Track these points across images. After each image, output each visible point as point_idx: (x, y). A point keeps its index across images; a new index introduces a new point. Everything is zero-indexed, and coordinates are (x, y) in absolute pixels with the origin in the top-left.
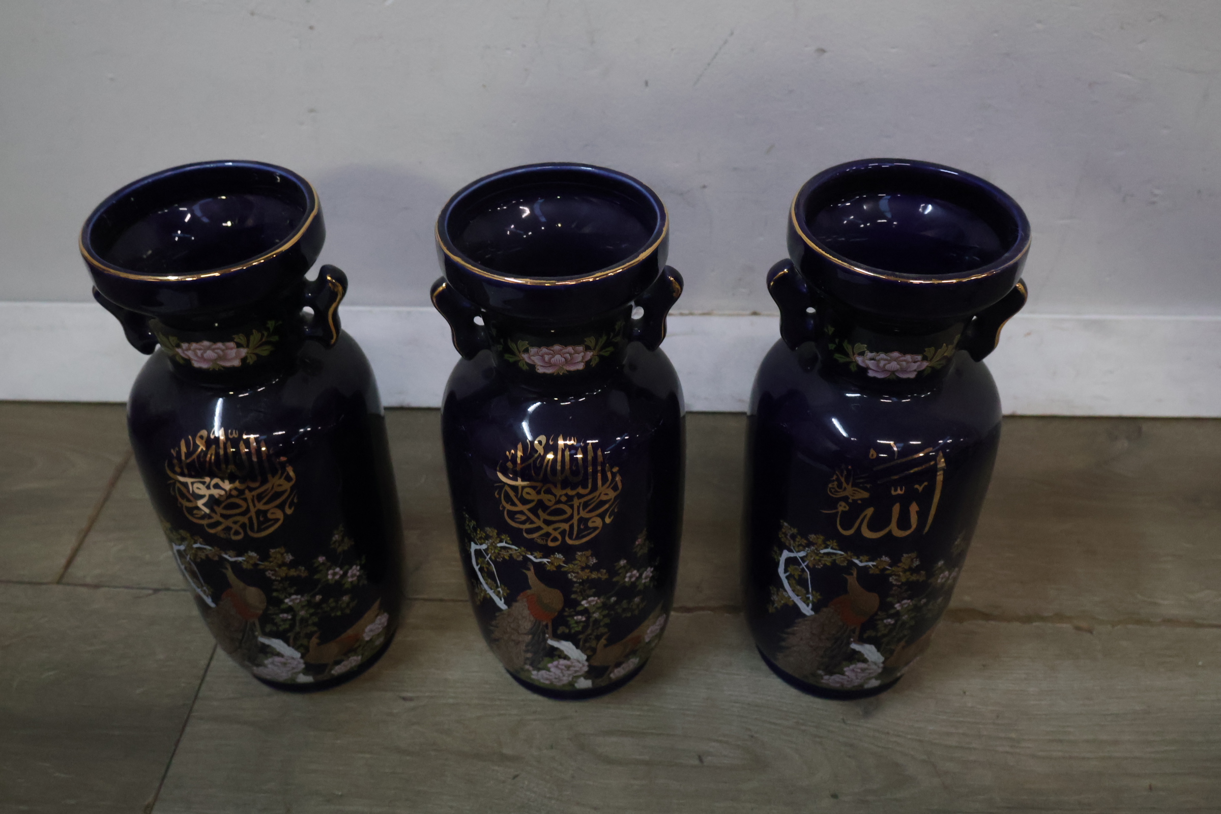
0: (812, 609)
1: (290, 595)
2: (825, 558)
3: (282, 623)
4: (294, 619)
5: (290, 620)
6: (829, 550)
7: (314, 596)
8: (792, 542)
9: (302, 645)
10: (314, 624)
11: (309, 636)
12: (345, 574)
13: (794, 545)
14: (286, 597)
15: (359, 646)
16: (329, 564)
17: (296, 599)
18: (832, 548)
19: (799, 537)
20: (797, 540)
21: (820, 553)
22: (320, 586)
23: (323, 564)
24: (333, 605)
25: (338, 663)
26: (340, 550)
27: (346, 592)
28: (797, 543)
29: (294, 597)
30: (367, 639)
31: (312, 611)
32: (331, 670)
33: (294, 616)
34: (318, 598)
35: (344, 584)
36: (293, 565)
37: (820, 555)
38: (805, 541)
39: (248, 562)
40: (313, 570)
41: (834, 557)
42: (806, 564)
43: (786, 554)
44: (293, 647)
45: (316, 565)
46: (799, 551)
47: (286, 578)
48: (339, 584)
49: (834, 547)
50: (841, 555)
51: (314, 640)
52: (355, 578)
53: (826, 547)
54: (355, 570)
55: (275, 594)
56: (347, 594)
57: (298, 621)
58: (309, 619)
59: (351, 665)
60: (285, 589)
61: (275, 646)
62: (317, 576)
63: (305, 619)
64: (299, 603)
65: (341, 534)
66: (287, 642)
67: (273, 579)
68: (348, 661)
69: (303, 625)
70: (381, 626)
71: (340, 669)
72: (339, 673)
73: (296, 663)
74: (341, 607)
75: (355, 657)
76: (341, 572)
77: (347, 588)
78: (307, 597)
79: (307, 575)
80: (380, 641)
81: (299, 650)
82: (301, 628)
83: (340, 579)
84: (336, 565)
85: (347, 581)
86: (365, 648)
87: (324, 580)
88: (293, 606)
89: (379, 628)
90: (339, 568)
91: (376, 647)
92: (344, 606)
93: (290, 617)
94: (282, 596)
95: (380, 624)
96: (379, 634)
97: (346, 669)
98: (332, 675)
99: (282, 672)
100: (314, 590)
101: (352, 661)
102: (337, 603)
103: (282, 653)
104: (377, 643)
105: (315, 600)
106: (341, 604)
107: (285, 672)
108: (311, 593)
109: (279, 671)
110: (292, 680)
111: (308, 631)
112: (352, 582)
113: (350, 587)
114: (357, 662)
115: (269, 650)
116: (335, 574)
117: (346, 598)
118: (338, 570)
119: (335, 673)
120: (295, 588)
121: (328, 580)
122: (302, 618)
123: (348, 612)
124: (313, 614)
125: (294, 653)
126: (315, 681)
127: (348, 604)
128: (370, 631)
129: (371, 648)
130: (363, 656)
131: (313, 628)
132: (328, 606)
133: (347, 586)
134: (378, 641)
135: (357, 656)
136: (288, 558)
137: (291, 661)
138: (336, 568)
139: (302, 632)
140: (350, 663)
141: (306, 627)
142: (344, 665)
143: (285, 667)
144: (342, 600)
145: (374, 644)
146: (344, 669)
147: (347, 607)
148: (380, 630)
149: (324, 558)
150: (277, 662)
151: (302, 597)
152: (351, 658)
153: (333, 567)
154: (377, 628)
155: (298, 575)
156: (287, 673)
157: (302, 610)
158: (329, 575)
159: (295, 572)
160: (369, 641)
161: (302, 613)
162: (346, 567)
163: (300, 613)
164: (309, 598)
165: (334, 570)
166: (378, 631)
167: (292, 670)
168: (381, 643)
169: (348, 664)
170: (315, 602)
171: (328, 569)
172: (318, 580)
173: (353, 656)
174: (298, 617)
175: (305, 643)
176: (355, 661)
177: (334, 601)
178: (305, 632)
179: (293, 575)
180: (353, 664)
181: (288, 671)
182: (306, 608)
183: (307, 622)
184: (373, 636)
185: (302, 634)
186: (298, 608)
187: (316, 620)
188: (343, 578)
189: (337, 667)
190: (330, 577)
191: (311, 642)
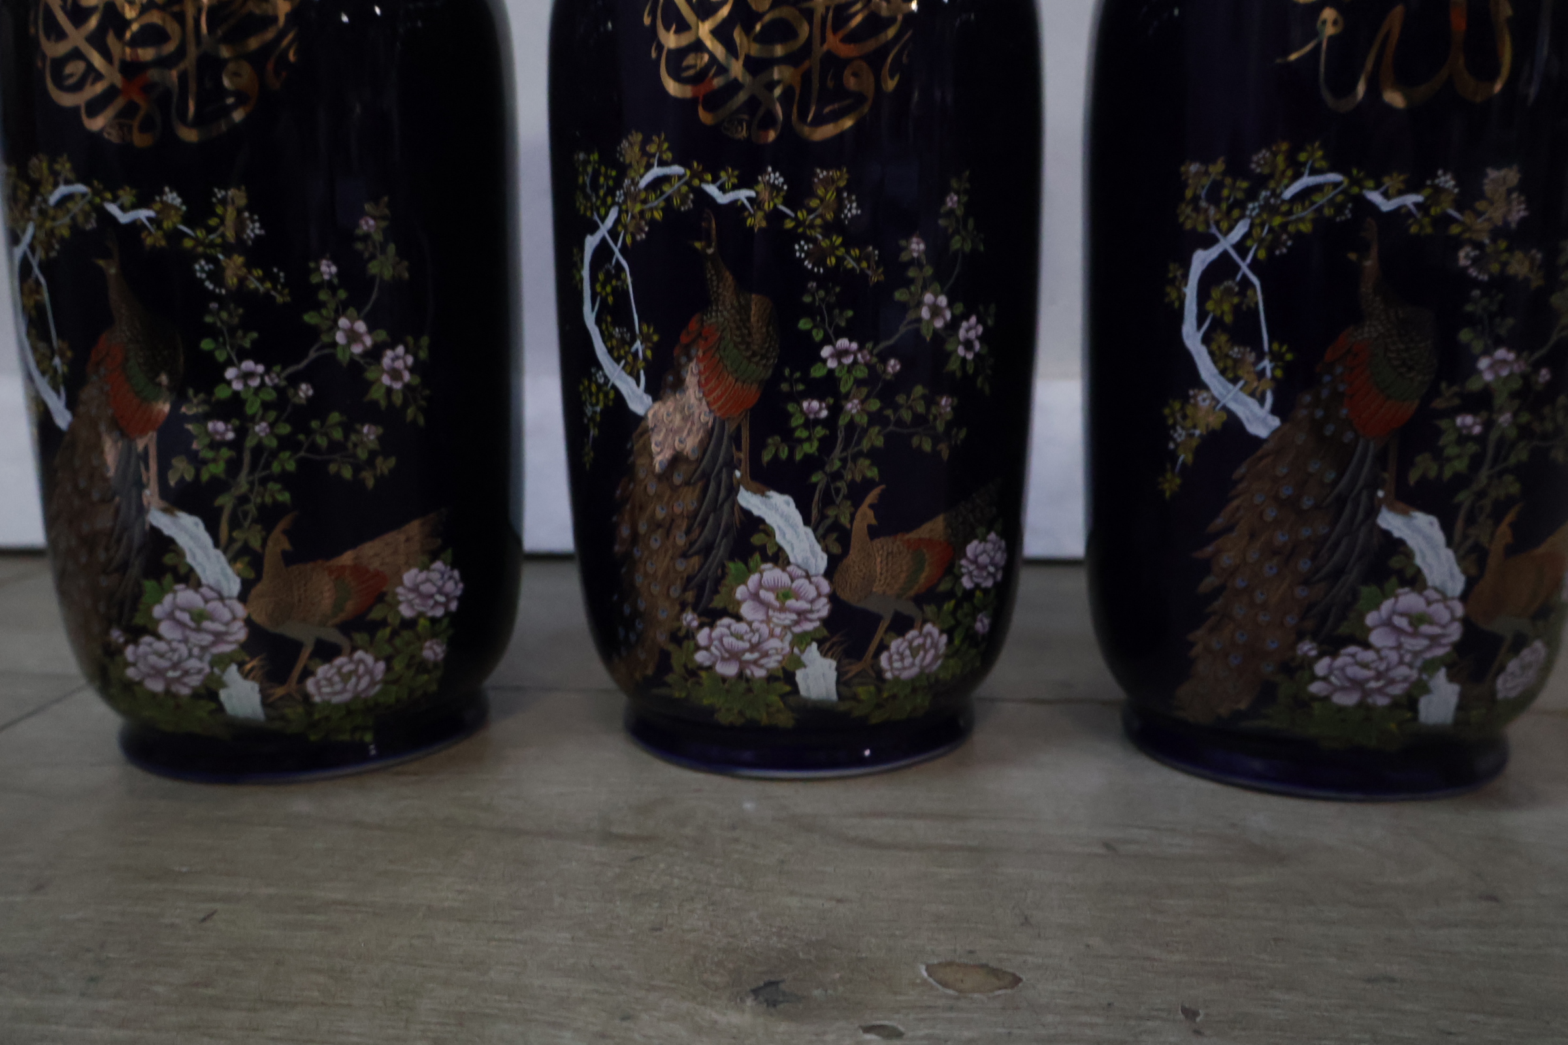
1: (243, 355)
3: (209, 454)
4: (236, 445)
5: (230, 445)
7: (294, 381)
9: (245, 550)
10: (285, 479)
11: (268, 517)
12: (374, 355)
14: (230, 362)
15: (383, 623)
16: (342, 294)
17: (253, 374)
22: (313, 354)
23: (331, 286)
24: (338, 435)
25: (326, 652)
26: (373, 268)
27: (372, 413)
29: (248, 365)
30: (406, 611)
31: (285, 429)
33: (241, 433)
34: (305, 390)
35: (370, 384)
36: (259, 255)
39: (159, 226)
40: (305, 296)
44: (225, 552)
45: (312, 280)
47: (240, 296)
48: (356, 374)
51: (279, 542)
52: (397, 385)
54: (397, 359)
55: (206, 344)
56: (374, 422)
57: (247, 458)
58: (274, 454)
59: (357, 684)
60: (232, 331)
61: (182, 540)
62: (310, 318)
63: (265, 455)
64: (257, 390)
65: (384, 224)
66: (212, 528)
67: (206, 289)
68: (351, 661)
69: (258, 475)
70: (441, 599)
71: (330, 681)
72: (327, 698)
73: (227, 616)
74: (354, 456)
75: (369, 659)
76: (368, 341)
77: (375, 403)
78: (278, 375)
79: (288, 299)
80: (436, 654)
81: (239, 565)
82: (252, 484)
83: (362, 361)
84: (359, 311)
85: (378, 380)
86: (398, 642)
87: (325, 339)
88: (243, 396)
89: (437, 603)
90: (366, 320)
91: (422, 667)
92: (362, 454)
93: (230, 436)
94: (221, 356)
95: (440, 591)
96: (434, 621)
97: (344, 691)
98: (307, 698)
99: (190, 655)
100: (298, 362)
101: (361, 669)
102: (346, 437)
103: (198, 570)
104: (428, 654)
105: (296, 394)
106: (355, 445)
107: (196, 651)
108: (291, 370)
109: (183, 649)
110: (209, 693)
111: (268, 500)
112: (389, 390)
113: (383, 403)
114: (373, 683)
115: (168, 559)
116: (353, 337)
117: (369, 432)
118: (361, 326)
119: (317, 699)
120: (255, 335)
121: (334, 344)
122: (259, 449)
123: (370, 483)
124: (286, 443)
125: (225, 575)
126: (266, 715)
127: (373, 454)
128: (415, 589)
129: (412, 657)
130: (389, 669)
131: (280, 491)
132: (326, 434)
133: (376, 394)
134: (431, 648)
135: (377, 660)
136: (253, 230)
137: (215, 605)
138: (359, 318)
139: (252, 497)
140: (354, 672)
141: (264, 482)
142: (340, 669)
143: (198, 630)
144: (359, 432)
145: (421, 649)
146: (338, 687)
147: (370, 462)
148: (439, 612)
149: (334, 269)
150: (183, 610)
151: (268, 371)
152: (359, 654)
153: (352, 311)
154: (431, 596)
155: (267, 294)
156: (201, 658)
157: (263, 419)
158: (338, 328)
159: (261, 280)
160: (409, 624)
161: (261, 428)
162: (382, 335)
163: (257, 428)
164: (283, 383)
165: (352, 321)
166: (433, 607)
167: (214, 644)
168: (436, 665)
169: (351, 673)
170: (296, 400)
171: (341, 310)
172: (313, 333)
173: (366, 651)
174: (250, 443)
175: (256, 544)
176: (370, 672)
177: (340, 424)
178: (259, 500)
179: (257, 289)
180: (364, 683)
181: (204, 649)
182: (272, 415)
183: (268, 465)
184: (421, 615)
185: (251, 508)
186: (253, 408)
187: (291, 466)
188: (370, 364)
189: (322, 670)
190: (340, 338)
191: (270, 543)
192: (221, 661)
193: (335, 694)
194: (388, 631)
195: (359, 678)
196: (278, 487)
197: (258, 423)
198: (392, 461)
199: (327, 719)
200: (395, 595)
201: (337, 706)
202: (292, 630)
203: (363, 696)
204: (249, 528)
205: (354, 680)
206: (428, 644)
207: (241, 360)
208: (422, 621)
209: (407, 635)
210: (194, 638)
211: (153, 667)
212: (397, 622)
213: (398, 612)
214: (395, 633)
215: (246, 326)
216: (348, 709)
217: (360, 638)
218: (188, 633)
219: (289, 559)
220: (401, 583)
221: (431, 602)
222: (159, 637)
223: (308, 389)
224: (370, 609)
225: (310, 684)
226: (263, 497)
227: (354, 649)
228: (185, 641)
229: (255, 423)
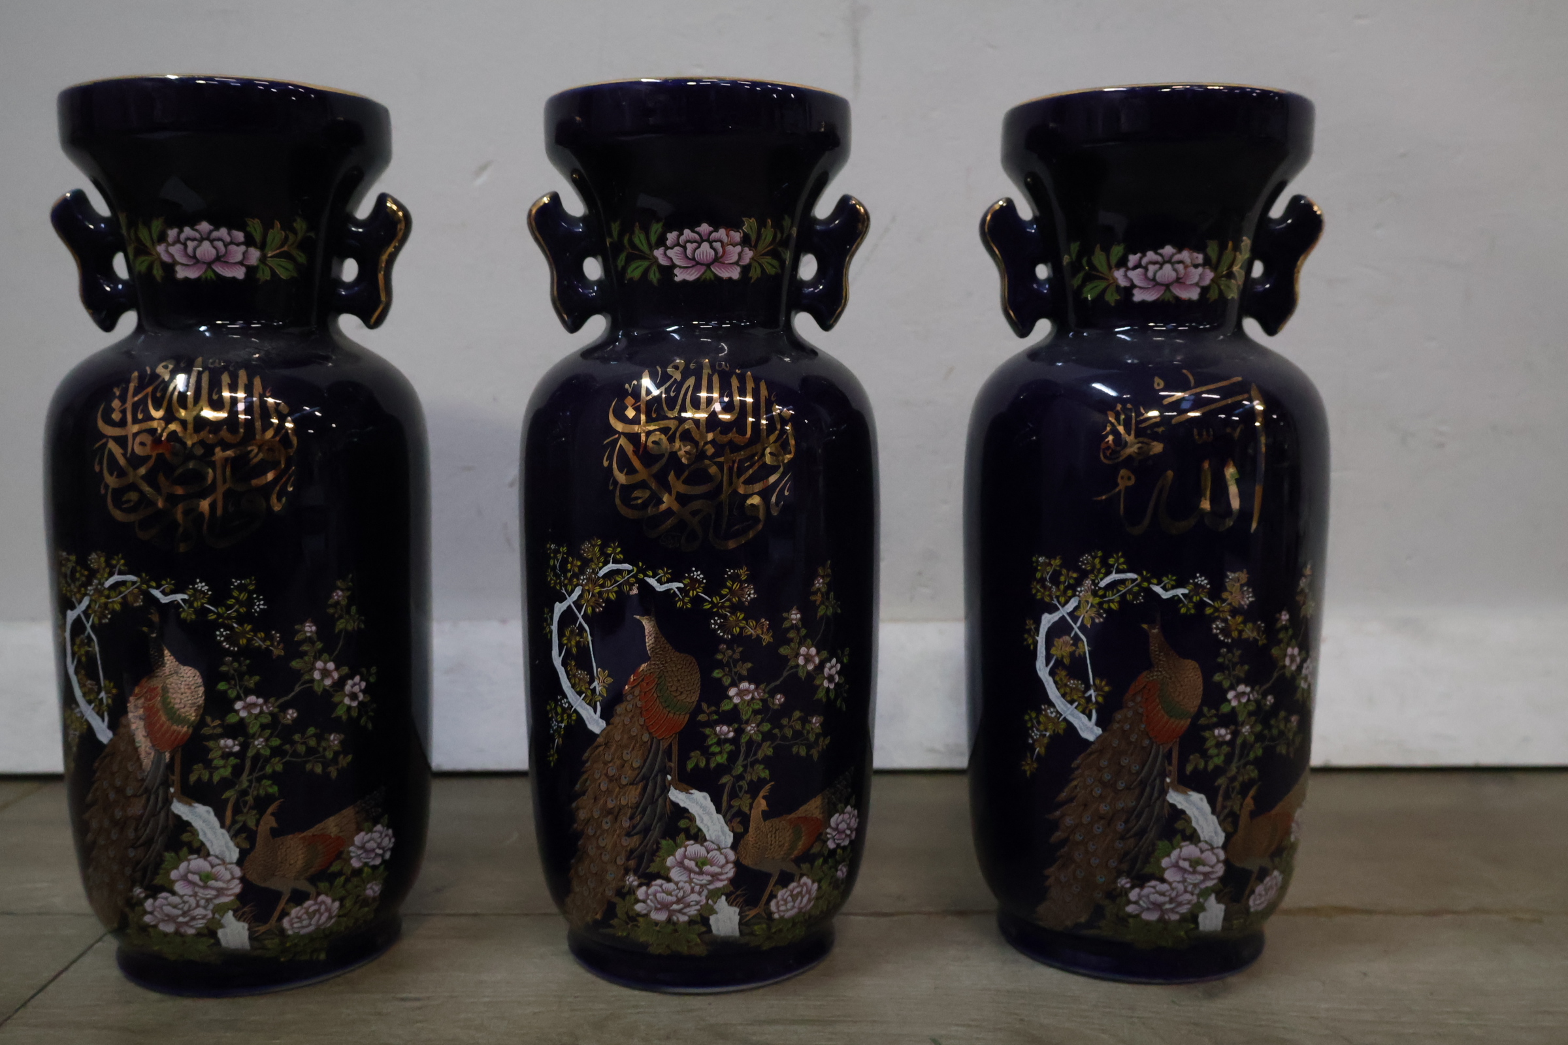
0: (1098, 724)
1: (248, 692)
2: (1110, 596)
3: (222, 762)
4: (241, 755)
5: (235, 755)
6: (1114, 576)
7: (284, 708)
8: (1054, 589)
9: (244, 828)
10: (275, 777)
11: (261, 804)
12: (340, 684)
13: (1058, 593)
14: (239, 698)
15: (340, 873)
16: (319, 645)
17: (254, 705)
18: (1118, 571)
19: (1064, 571)
20: (1062, 579)
21: (1100, 588)
22: (297, 689)
23: (310, 640)
24: (312, 743)
25: (298, 898)
26: (341, 625)
27: (336, 725)
28: (1062, 587)
29: (252, 699)
30: (355, 863)
31: (276, 742)
32: (285, 914)
33: (245, 746)
34: (291, 714)
35: (337, 705)
36: (262, 623)
37: (1101, 593)
38: (1075, 575)
39: (191, 606)
40: (293, 649)
41: (1123, 589)
42: (1079, 624)
43: (1047, 620)
44: (228, 831)
45: (299, 637)
46: (1067, 602)
47: (248, 651)
48: (327, 699)
49: (1121, 567)
50: (1133, 580)
51: (268, 822)
52: (355, 704)
53: (1108, 573)
54: (355, 685)
55: (222, 686)
56: (337, 731)
57: (248, 764)
58: (267, 760)
59: (319, 919)
60: (241, 675)
61: (197, 824)
62: (295, 664)
63: (262, 760)
64: (257, 717)
65: (349, 593)
66: (220, 815)
67: (224, 648)
68: (316, 903)
69: (255, 775)
70: (379, 851)
71: (299, 918)
72: (296, 931)
73: (228, 876)
74: (324, 757)
75: (329, 900)
76: (336, 675)
77: (340, 717)
78: (273, 706)
79: (282, 653)
80: (374, 892)
81: (238, 840)
82: (250, 781)
83: (331, 690)
84: (330, 654)
85: (342, 702)
86: (349, 886)
87: (307, 677)
88: (247, 721)
89: (377, 855)
90: (333, 661)
91: (365, 902)
92: (329, 755)
93: (237, 748)
94: (232, 694)
95: (379, 847)
96: (374, 868)
97: (310, 925)
98: (282, 931)
99: (198, 906)
100: (287, 694)
101: (323, 908)
102: (319, 743)
103: (208, 844)
104: (369, 892)
105: (285, 717)
106: (325, 749)
107: (202, 902)
108: (282, 700)
109: (192, 901)
110: (210, 932)
111: (262, 792)
112: (349, 708)
113: (344, 717)
114: (330, 918)
115: (185, 837)
116: (325, 673)
117: (334, 739)
118: (331, 666)
119: (290, 932)
120: (257, 678)
121: (312, 680)
122: (257, 757)
123: (334, 774)
124: (277, 752)
125: (227, 847)
126: (251, 946)
127: (336, 754)
128: (362, 847)
129: (358, 896)
130: (342, 906)
131: (270, 786)
132: (304, 743)
133: (340, 712)
134: (371, 888)
135: (334, 901)
136: (258, 606)
137: (220, 869)
138: (330, 660)
139: (251, 791)
140: (318, 911)
141: (259, 780)
142: (307, 910)
143: (206, 887)
144: (328, 740)
145: (365, 889)
146: (305, 923)
147: (335, 760)
148: (378, 862)
149: (314, 628)
150: (194, 873)
151: (266, 702)
152: (322, 898)
153: (325, 656)
154: (373, 850)
155: (267, 649)
156: (205, 908)
157: (260, 736)
158: (316, 669)
159: (264, 640)
160: (357, 872)
161: (259, 742)
162: (345, 670)
163: (256, 743)
164: (276, 710)
165: (325, 663)
166: (374, 859)
167: (217, 897)
168: (374, 899)
169: (315, 912)
170: (284, 721)
171: (317, 657)
172: (298, 674)
173: (327, 895)
174: (251, 753)
175: (251, 824)
176: (328, 910)
177: (314, 735)
178: (255, 793)
179: (260, 646)
180: (323, 918)
181: (208, 901)
182: (268, 732)
183: (263, 768)
184: (366, 864)
185: (250, 799)
186: (253, 728)
187: (279, 768)
188: (337, 691)
189: (295, 912)
190: (317, 675)
191: (262, 823)
192: (221, 909)
193: (303, 927)
194: (343, 878)
195: (321, 915)
196: (270, 782)
197: (258, 739)
198: (350, 758)
199: (296, 945)
200: (349, 852)
201: (303, 936)
202: (273, 884)
203: (322, 927)
204: (248, 812)
205: (317, 916)
206: (369, 886)
207: (246, 696)
208: (366, 869)
209: (355, 880)
210: (201, 892)
211: (167, 915)
212: (349, 872)
213: (351, 865)
214: (347, 880)
215: (251, 672)
216: (311, 937)
217: (323, 885)
218: (197, 889)
219: (275, 833)
220: (353, 844)
221: (373, 855)
222: (174, 893)
223: (293, 713)
224: (331, 864)
225: (286, 922)
226: (258, 790)
227: (318, 894)
228: (195, 895)
229: (255, 740)
